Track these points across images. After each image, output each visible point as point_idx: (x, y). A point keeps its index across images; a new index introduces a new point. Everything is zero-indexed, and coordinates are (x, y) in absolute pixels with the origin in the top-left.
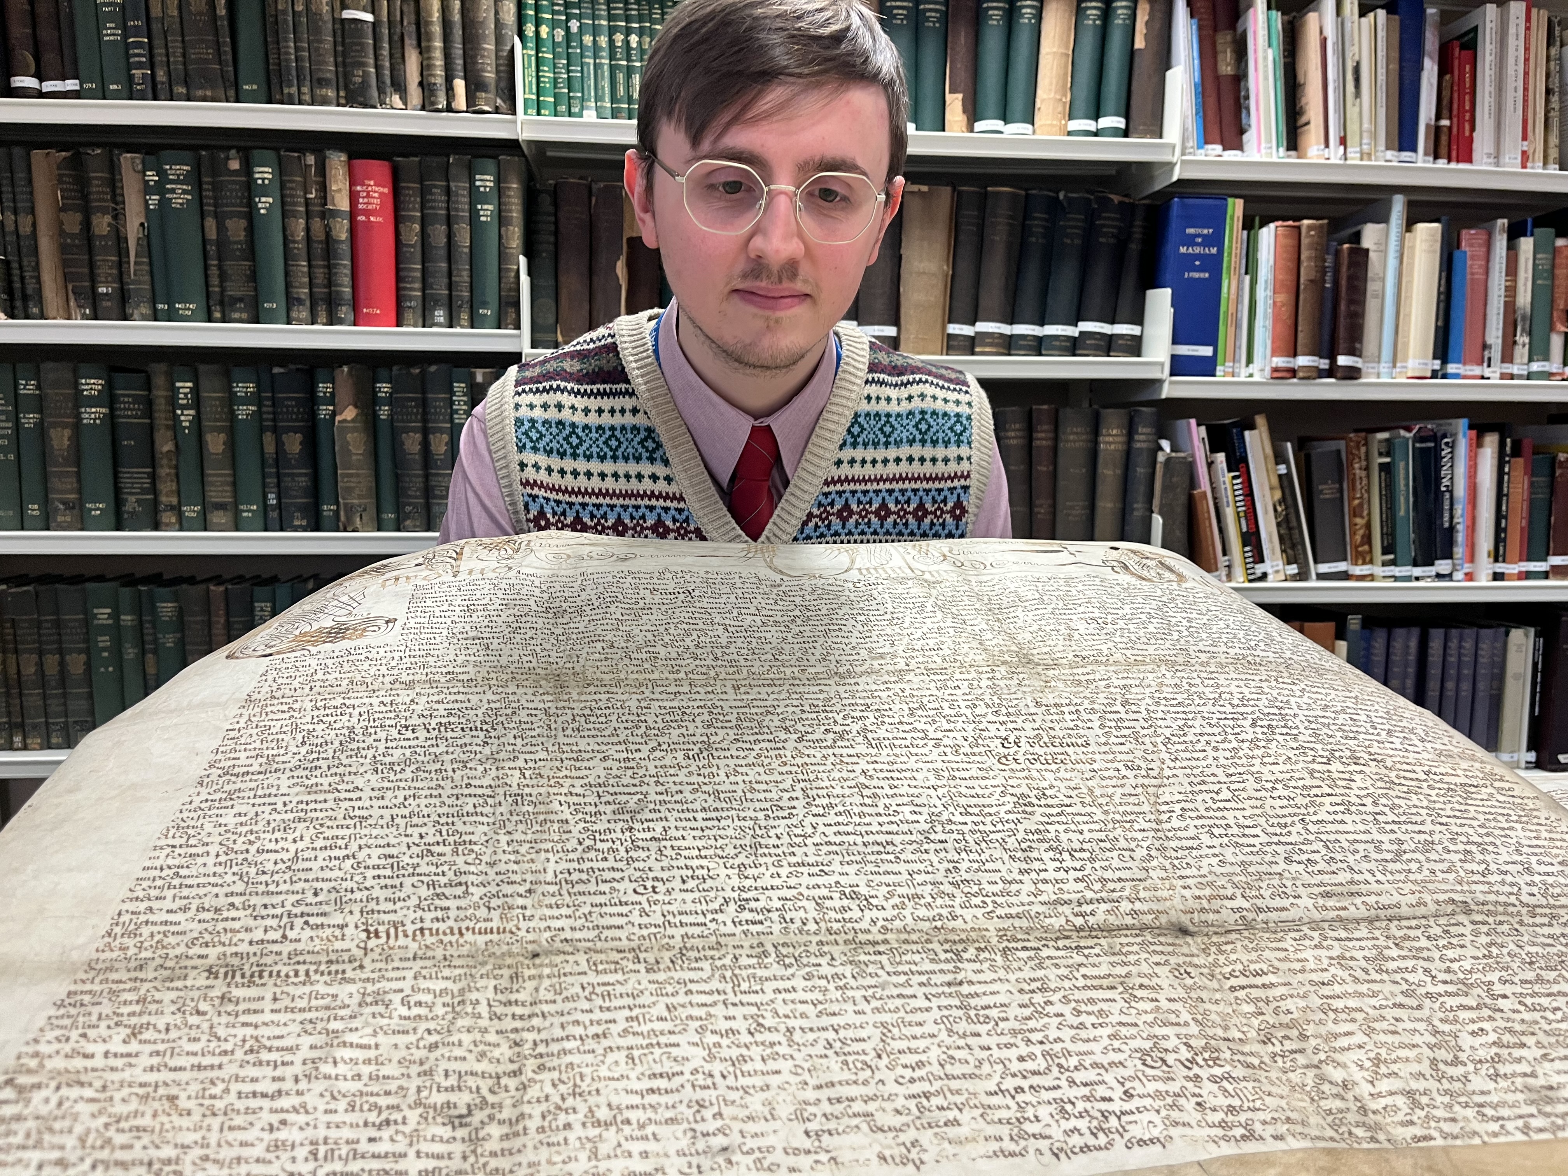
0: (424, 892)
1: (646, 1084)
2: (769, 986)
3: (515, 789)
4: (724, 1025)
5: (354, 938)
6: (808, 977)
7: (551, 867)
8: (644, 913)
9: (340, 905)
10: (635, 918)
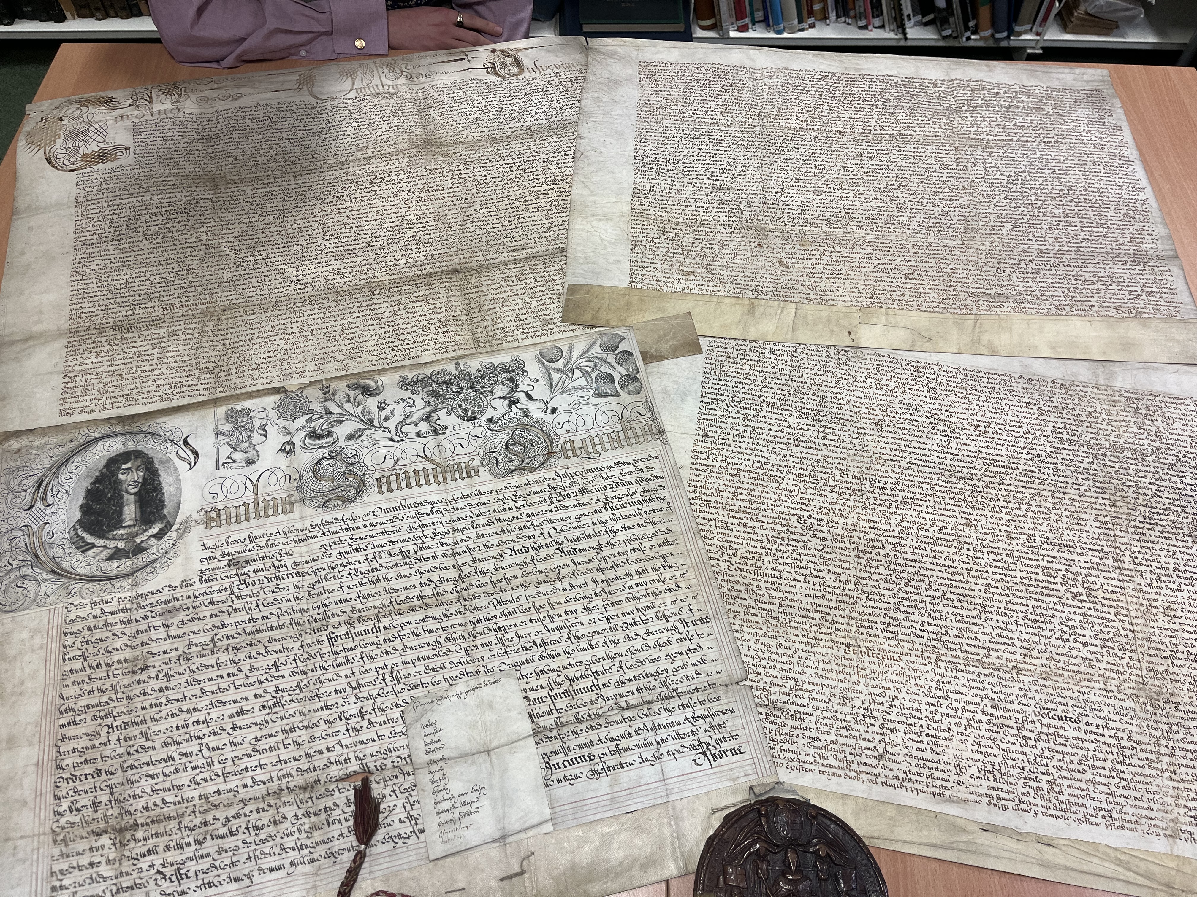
0: (179, 291)
1: (267, 355)
2: (306, 314)
3: (205, 242)
4: (290, 331)
5: (158, 312)
6: (320, 308)
7: (225, 275)
8: (261, 290)
9: (150, 299)
10: (259, 292)
